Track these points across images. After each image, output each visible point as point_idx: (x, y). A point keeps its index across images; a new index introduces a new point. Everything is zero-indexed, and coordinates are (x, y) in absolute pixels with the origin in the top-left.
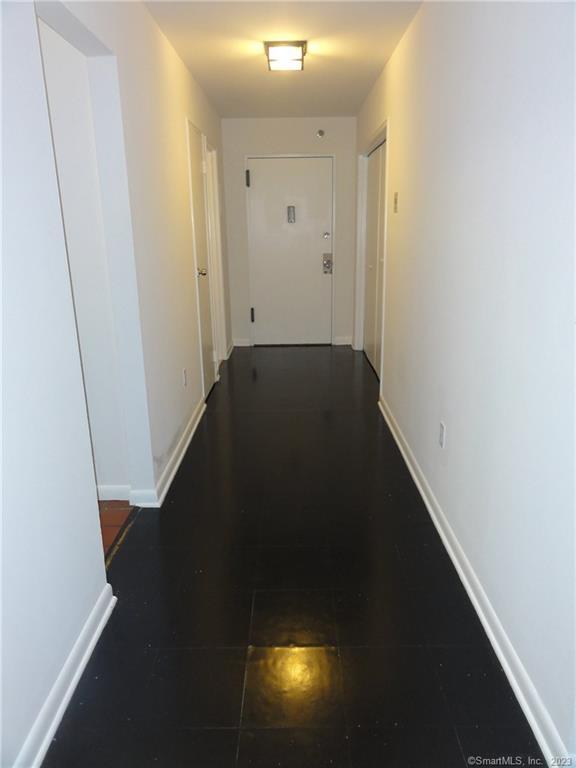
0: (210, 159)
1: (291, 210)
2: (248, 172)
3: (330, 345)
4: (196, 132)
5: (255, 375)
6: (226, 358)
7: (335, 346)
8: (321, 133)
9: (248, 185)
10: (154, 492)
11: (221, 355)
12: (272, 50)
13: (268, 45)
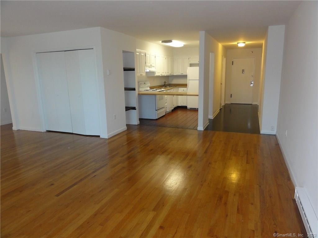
0: (225, 59)
1: (243, 71)
2: (233, 62)
3: (251, 104)
4: (222, 56)
5: (230, 110)
6: (224, 105)
7: (253, 105)
8: (252, 52)
9: (233, 64)
10: (212, 116)
11: (223, 104)
12: (238, 44)
13: (238, 43)
